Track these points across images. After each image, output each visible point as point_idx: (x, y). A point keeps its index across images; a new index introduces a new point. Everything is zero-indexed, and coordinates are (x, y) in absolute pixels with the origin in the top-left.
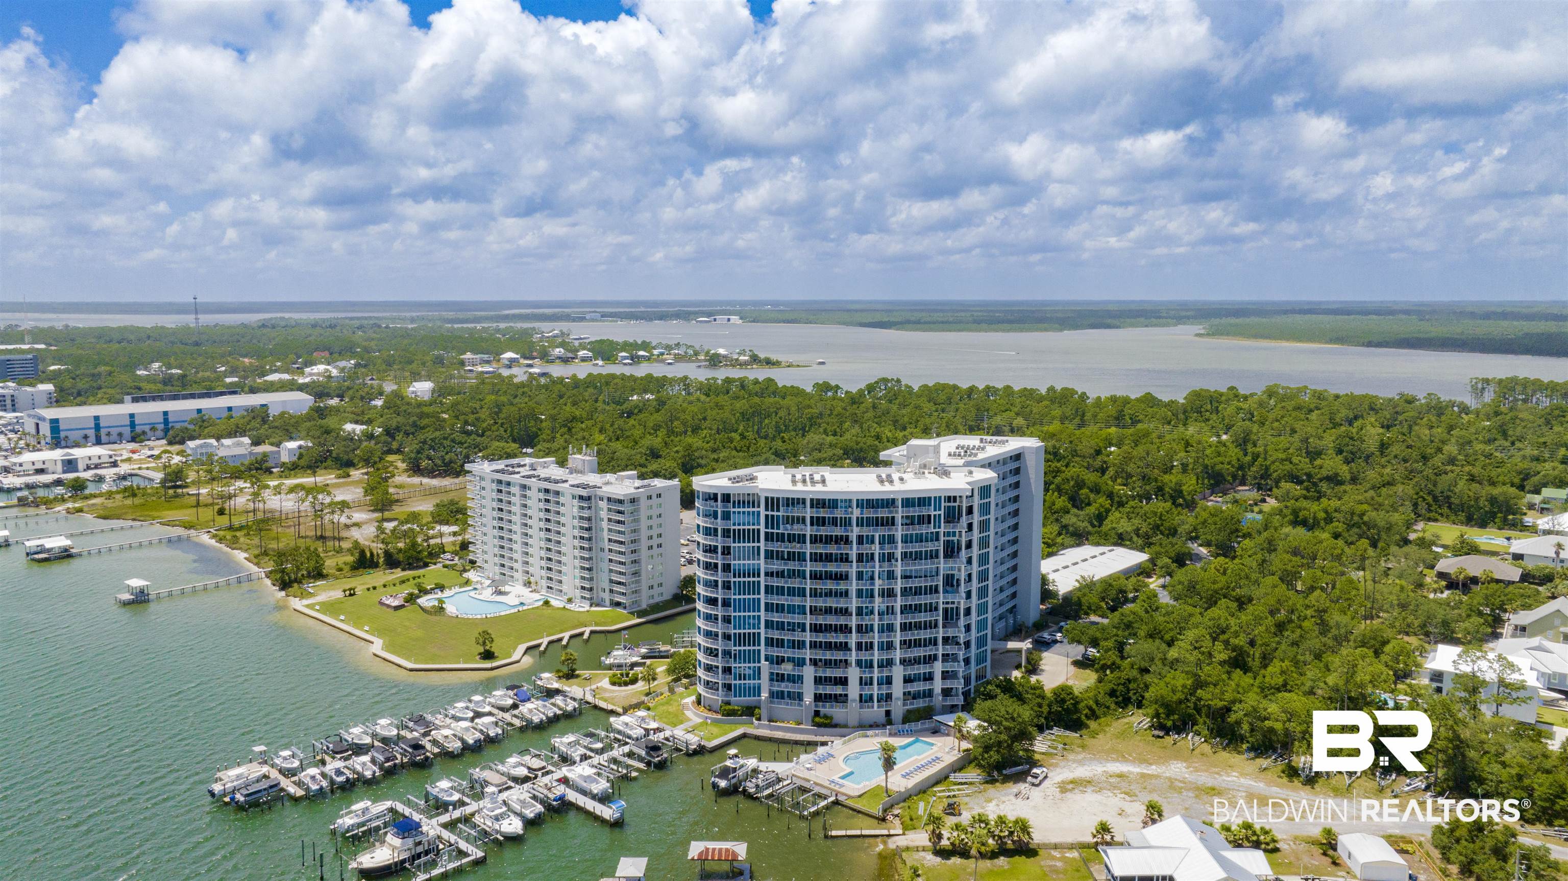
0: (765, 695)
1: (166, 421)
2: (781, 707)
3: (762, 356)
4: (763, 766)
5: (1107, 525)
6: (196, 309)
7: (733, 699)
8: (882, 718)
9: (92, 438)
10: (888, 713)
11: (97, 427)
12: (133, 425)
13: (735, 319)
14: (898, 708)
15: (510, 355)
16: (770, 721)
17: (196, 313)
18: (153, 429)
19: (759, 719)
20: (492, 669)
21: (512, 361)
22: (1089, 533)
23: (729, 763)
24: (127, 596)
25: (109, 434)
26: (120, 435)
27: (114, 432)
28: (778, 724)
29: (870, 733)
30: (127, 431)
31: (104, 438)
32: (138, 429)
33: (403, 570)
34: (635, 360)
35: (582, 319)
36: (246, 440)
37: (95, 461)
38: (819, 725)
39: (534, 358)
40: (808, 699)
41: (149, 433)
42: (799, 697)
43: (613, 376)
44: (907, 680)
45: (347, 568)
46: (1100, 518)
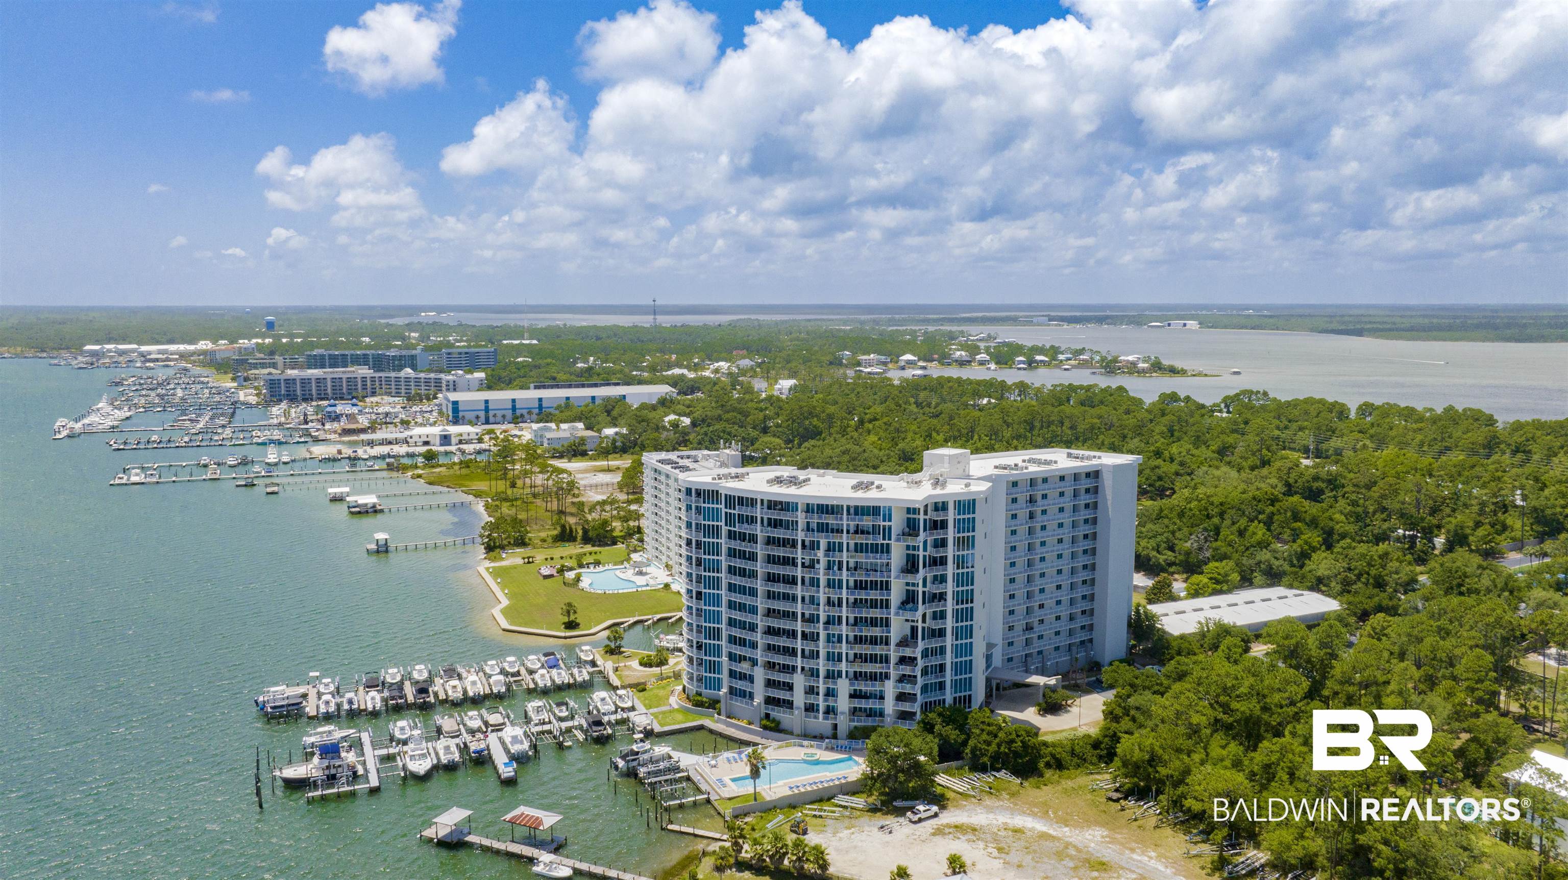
0: (724, 690)
1: (540, 407)
2: (739, 704)
3: (1166, 362)
4: (676, 755)
5: (1310, 565)
6: (655, 311)
7: (704, 691)
8: (829, 731)
9: (483, 419)
10: (835, 727)
11: (487, 410)
12: (514, 408)
13: (1192, 324)
14: (844, 723)
15: (909, 357)
16: (729, 717)
17: (655, 314)
18: (530, 413)
19: (719, 714)
20: (565, 638)
21: (909, 362)
22: (1285, 573)
23: (635, 747)
24: (373, 546)
25: (495, 416)
26: (504, 416)
27: (499, 413)
28: (733, 721)
29: (806, 743)
30: (509, 414)
31: (491, 419)
32: (518, 412)
33: (593, 546)
34: (1031, 364)
35: (1030, 323)
36: (581, 425)
37: (465, 437)
38: (765, 728)
39: (932, 361)
40: (758, 700)
41: (527, 416)
42: (751, 696)
43: (950, 379)
44: (854, 695)
45: (550, 540)
46: (1304, 556)
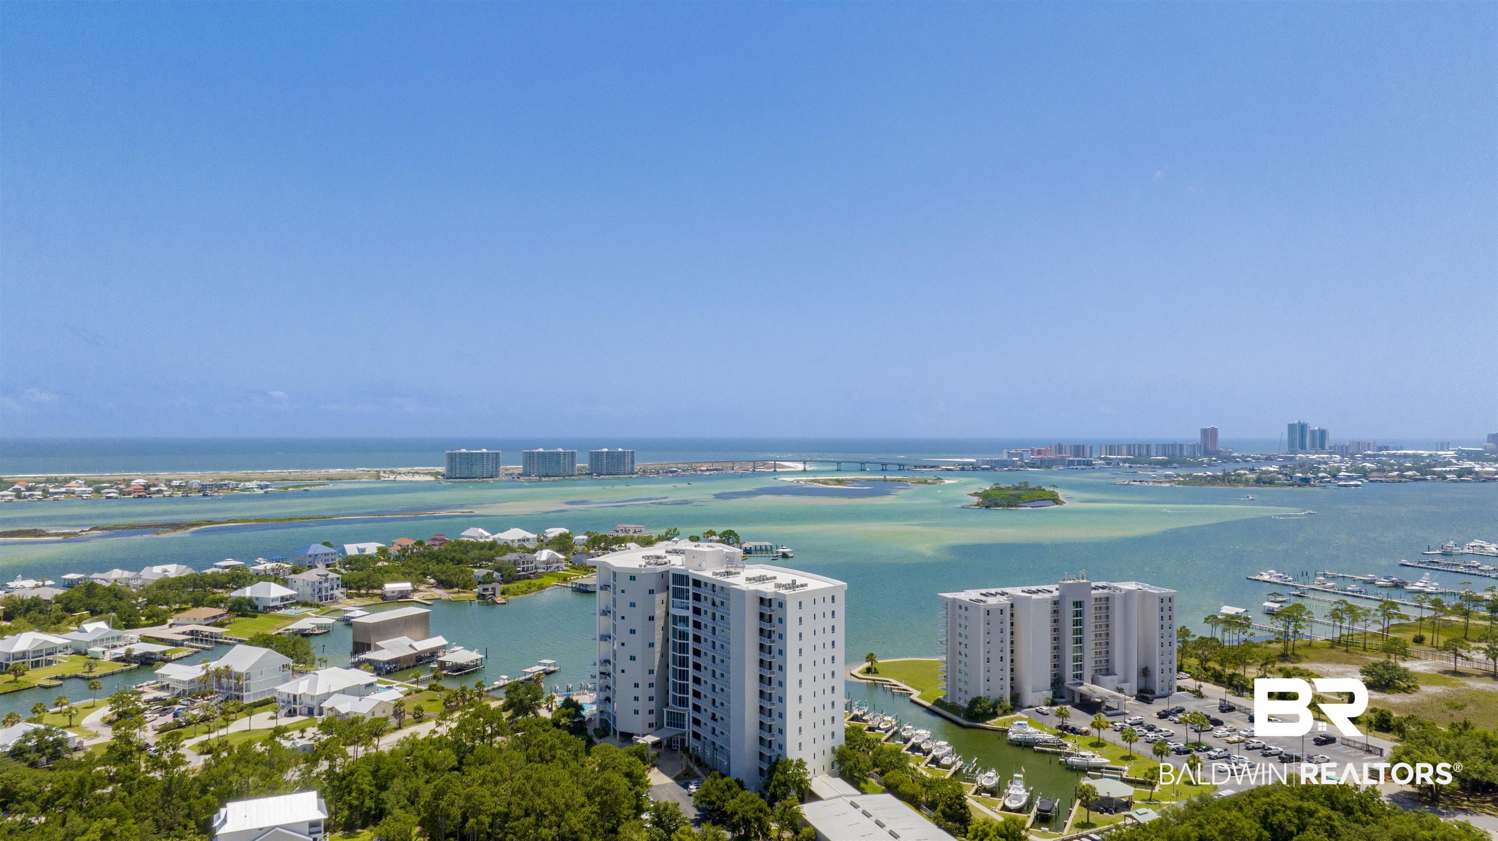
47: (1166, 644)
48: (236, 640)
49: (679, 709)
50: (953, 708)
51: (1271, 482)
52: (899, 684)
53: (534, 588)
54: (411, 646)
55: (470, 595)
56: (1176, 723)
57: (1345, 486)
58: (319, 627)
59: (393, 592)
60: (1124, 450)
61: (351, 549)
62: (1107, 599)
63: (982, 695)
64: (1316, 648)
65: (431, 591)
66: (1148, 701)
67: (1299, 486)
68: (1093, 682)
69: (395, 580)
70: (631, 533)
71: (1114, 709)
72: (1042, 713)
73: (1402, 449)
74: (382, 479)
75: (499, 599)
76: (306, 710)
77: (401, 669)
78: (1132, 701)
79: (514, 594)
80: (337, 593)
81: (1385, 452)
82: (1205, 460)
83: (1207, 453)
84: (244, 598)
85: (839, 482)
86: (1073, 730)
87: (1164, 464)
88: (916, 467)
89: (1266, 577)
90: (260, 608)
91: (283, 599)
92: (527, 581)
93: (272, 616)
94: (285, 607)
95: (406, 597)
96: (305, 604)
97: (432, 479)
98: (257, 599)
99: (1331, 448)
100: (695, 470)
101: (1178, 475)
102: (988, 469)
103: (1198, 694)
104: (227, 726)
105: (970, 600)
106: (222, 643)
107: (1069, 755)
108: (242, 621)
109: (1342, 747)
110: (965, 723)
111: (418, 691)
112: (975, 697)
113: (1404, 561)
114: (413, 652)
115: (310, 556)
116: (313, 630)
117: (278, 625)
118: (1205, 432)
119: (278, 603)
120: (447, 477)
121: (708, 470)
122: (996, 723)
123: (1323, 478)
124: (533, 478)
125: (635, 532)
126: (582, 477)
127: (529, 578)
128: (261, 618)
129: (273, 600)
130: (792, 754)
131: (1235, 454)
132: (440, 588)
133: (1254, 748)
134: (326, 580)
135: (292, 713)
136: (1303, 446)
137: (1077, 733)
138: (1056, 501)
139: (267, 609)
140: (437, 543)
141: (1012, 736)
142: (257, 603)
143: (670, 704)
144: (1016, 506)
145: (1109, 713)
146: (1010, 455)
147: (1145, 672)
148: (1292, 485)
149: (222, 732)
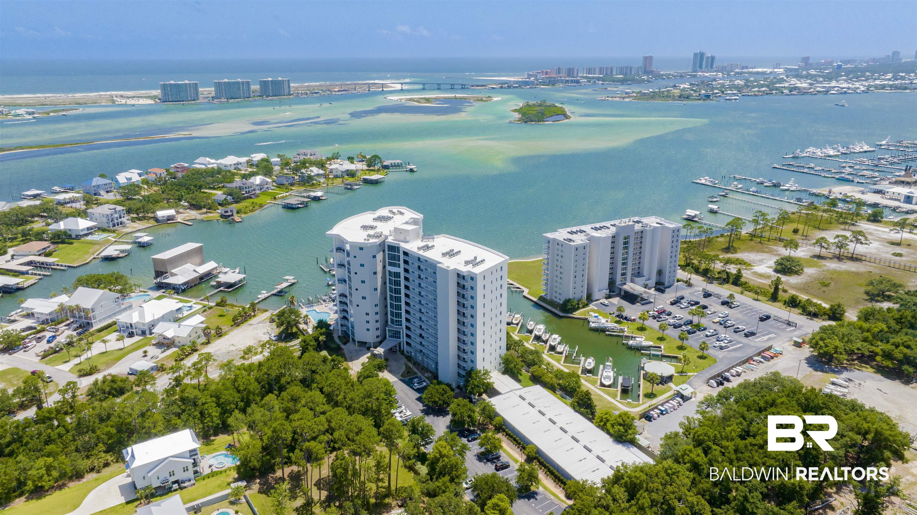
47: (674, 256)
48: (65, 266)
49: (396, 328)
50: (552, 303)
51: (688, 98)
52: (514, 283)
53: (257, 207)
54: (195, 271)
55: (215, 215)
56: (681, 308)
57: (729, 99)
58: (122, 251)
59: (163, 217)
60: (597, 71)
61: (122, 178)
62: (642, 232)
63: (571, 296)
64: (742, 240)
65: (188, 213)
66: (662, 291)
67: (704, 100)
68: (632, 281)
69: (163, 208)
70: (309, 156)
71: (646, 300)
72: (605, 305)
73: (755, 68)
74: (117, 103)
75: (237, 218)
76: (140, 332)
77: (191, 287)
78: (652, 291)
79: (245, 213)
80: (124, 220)
81: (745, 70)
82: (645, 77)
83: (646, 72)
84: (60, 231)
85: (428, 100)
86: (626, 318)
87: (623, 82)
88: (472, 86)
89: (703, 181)
90: (74, 236)
91: (88, 229)
92: (251, 200)
93: (83, 243)
94: (91, 233)
95: (173, 220)
96: (104, 230)
97: (152, 102)
98: (70, 230)
99: (716, 68)
100: (331, 91)
101: (633, 92)
102: (517, 87)
103: (689, 284)
104: (89, 349)
105: (564, 239)
106: (55, 269)
107: (627, 337)
108: (64, 248)
109: (774, 322)
110: (561, 314)
111: (210, 308)
112: (567, 298)
113: (775, 165)
114: (197, 275)
115: (94, 186)
116: (118, 254)
117: (91, 250)
118: (645, 58)
119: (86, 232)
120: (164, 101)
121: (339, 91)
122: (579, 314)
123: (716, 93)
124: (223, 100)
125: (311, 155)
126: (256, 98)
127: (251, 198)
128: (76, 244)
129: (82, 230)
130: (480, 366)
131: (662, 73)
132: (193, 210)
133: (729, 327)
134: (116, 212)
135: (131, 335)
136: (701, 67)
137: (628, 320)
138: (566, 117)
139: (78, 237)
140: (179, 170)
141: (593, 325)
142: (69, 233)
143: (389, 323)
144: (543, 121)
145: (643, 302)
146: (529, 76)
147: (660, 273)
148: (700, 100)
149: (89, 354)
